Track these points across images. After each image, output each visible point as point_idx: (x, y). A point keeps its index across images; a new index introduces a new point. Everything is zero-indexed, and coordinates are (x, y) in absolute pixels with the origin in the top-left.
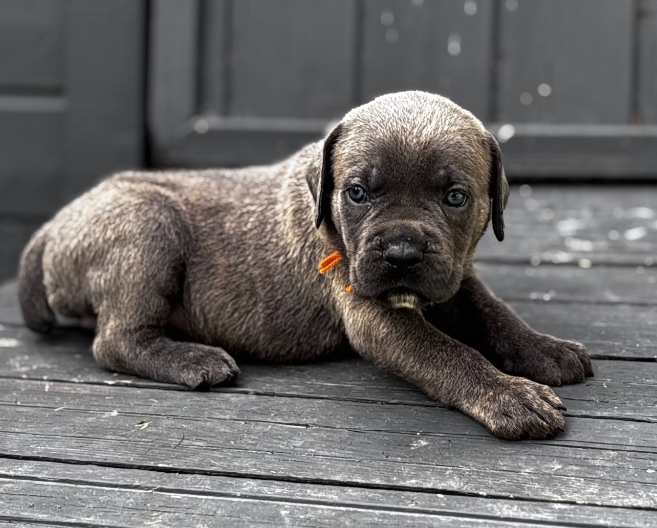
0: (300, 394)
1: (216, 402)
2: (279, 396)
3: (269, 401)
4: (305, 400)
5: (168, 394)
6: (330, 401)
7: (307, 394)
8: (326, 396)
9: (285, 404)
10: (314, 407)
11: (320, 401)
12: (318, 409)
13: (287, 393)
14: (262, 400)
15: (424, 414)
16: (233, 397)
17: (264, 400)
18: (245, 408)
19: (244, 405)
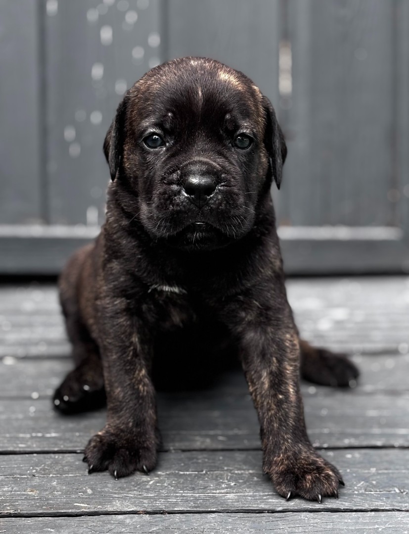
0: (189, 509)
1: (113, 527)
2: (169, 513)
3: (165, 520)
4: (197, 515)
5: (59, 521)
6: (221, 514)
7: (195, 509)
8: (214, 510)
9: (181, 522)
10: (211, 522)
11: (213, 515)
12: (215, 524)
13: (176, 509)
14: (157, 519)
15: (316, 521)
16: (126, 518)
17: (159, 519)
18: (146, 530)
19: (143, 526)
